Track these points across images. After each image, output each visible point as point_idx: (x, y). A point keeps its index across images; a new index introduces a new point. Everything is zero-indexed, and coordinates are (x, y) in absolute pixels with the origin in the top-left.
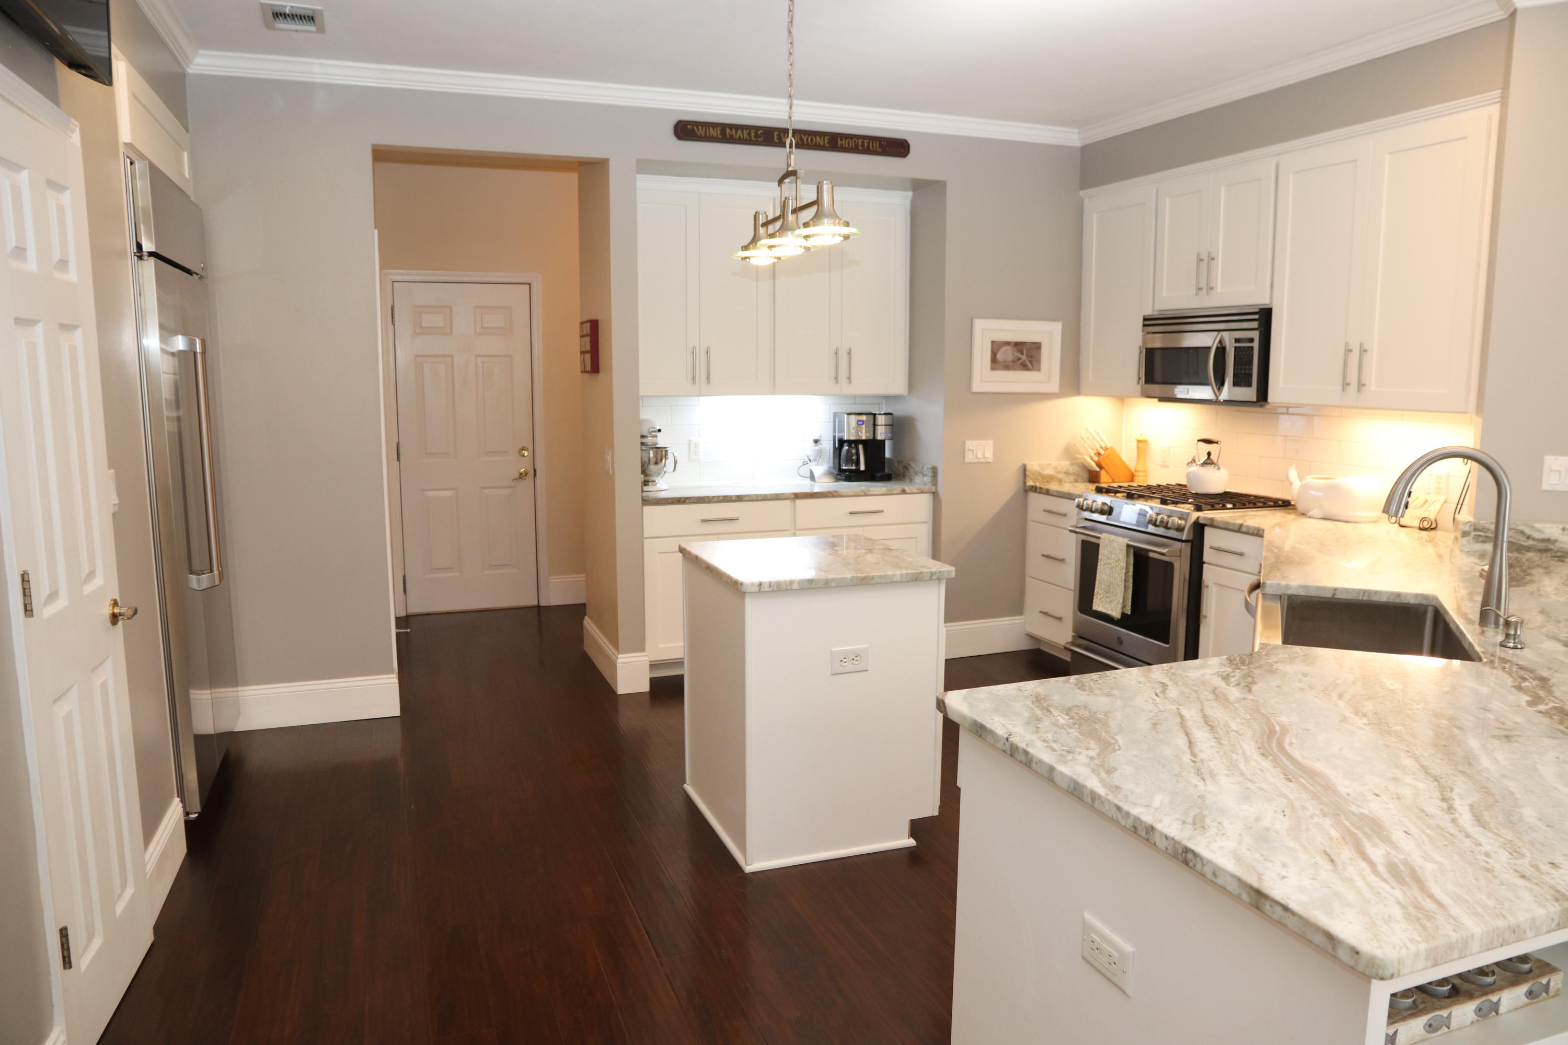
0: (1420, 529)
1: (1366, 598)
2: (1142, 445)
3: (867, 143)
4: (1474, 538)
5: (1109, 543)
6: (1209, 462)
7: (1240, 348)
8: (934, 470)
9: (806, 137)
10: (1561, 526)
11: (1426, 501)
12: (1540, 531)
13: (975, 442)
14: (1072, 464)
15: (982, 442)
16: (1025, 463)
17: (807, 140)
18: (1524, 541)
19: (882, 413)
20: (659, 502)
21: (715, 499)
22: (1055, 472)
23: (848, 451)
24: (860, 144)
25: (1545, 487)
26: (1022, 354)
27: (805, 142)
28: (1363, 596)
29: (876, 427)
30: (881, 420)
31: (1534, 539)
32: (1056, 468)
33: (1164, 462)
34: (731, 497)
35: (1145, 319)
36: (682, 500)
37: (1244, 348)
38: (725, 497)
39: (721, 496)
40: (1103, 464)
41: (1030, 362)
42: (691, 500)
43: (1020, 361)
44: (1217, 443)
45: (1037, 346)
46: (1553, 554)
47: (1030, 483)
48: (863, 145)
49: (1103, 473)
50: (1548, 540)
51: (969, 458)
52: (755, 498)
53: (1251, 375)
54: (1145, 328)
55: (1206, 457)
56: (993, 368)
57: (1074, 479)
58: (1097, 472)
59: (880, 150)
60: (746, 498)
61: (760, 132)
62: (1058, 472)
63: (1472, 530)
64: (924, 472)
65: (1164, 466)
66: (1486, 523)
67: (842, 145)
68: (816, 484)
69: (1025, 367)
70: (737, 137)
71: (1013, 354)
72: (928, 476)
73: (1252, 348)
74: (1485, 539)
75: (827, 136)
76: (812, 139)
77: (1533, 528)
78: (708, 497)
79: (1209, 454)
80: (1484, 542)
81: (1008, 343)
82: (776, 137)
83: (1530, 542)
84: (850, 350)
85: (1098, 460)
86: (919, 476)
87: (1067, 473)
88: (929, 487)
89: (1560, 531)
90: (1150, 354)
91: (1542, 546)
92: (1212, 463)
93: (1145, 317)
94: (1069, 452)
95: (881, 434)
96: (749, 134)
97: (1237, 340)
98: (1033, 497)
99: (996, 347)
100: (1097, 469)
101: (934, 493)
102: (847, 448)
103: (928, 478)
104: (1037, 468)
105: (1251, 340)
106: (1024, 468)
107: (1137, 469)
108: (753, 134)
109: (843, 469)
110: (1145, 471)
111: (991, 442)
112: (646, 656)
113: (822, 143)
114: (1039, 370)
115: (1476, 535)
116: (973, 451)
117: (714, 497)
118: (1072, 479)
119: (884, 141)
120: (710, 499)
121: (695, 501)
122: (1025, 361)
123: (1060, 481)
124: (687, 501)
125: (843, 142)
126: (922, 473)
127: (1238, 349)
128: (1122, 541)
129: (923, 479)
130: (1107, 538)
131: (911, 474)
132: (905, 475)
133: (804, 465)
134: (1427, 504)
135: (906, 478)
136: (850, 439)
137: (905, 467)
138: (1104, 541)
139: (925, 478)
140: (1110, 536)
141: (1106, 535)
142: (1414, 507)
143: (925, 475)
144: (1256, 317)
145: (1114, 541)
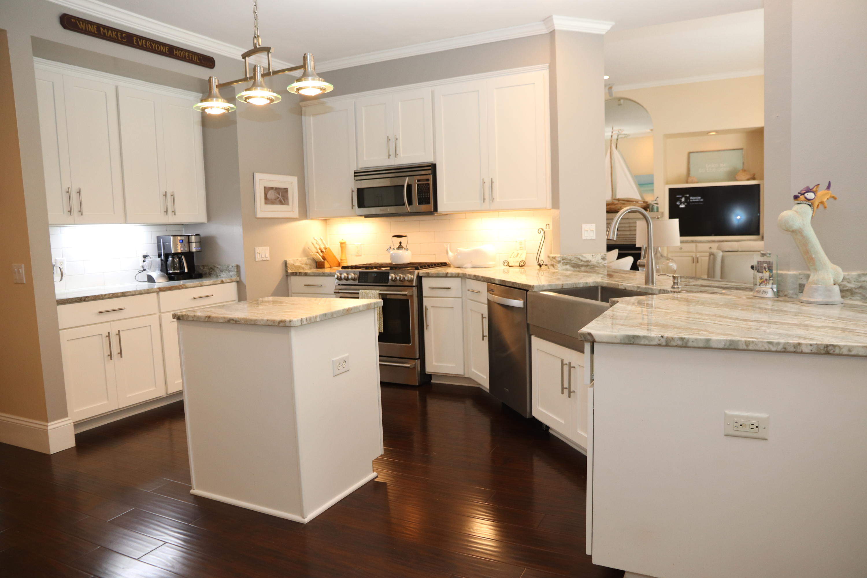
0: (520, 266)
1: (575, 287)
2: (343, 245)
3: (191, 55)
4: (563, 263)
5: (365, 295)
6: (400, 247)
7: (421, 184)
8: (238, 267)
9: (154, 44)
10: (591, 255)
12: (585, 257)
13: (260, 248)
14: (308, 259)
15: (264, 248)
16: (286, 259)
17: (155, 46)
18: (580, 263)
19: (195, 234)
20: (66, 302)
21: (107, 296)
22: (301, 264)
23: (173, 261)
24: (187, 55)
25: (584, 238)
26: (279, 195)
27: (154, 48)
28: (574, 285)
29: (190, 243)
30: (193, 239)
31: (583, 261)
32: (301, 262)
33: (358, 253)
34: (118, 293)
35: (355, 173)
36: (83, 299)
37: (423, 184)
38: (113, 294)
39: (111, 294)
40: (326, 257)
41: (284, 199)
42: (90, 298)
43: (279, 199)
44: (405, 236)
45: (286, 190)
46: (590, 267)
47: (290, 271)
48: (189, 57)
49: (326, 262)
50: (588, 261)
51: (258, 258)
52: (134, 293)
53: (429, 198)
54: (355, 177)
55: (399, 244)
56: (266, 203)
57: (310, 267)
58: (322, 262)
59: (199, 62)
60: (128, 294)
61: (124, 35)
62: (302, 264)
63: (561, 260)
64: (230, 269)
65: (358, 255)
66: (566, 256)
67: (176, 54)
68: (156, 284)
69: (281, 203)
70: (109, 35)
71: (275, 195)
72: (234, 271)
73: (429, 184)
74: (566, 263)
75: (167, 46)
76: (158, 47)
77: (582, 256)
78: (102, 295)
79: (400, 243)
80: (566, 265)
81: (272, 188)
82: (135, 41)
83: (582, 263)
84: (173, 192)
85: (323, 255)
86: (225, 272)
87: (306, 264)
88: (235, 278)
89: (591, 257)
90: (360, 192)
91: (586, 264)
92: (402, 248)
93: (355, 172)
94: (305, 252)
95: (194, 248)
96: (117, 35)
97: (418, 181)
98: (293, 279)
99: (267, 190)
100: (323, 260)
101: (237, 282)
102: (171, 259)
103: (234, 272)
104: (292, 262)
105: (428, 180)
106: (286, 263)
107: (342, 259)
108: (119, 36)
109: (170, 273)
110: (346, 260)
111: (268, 248)
112: (71, 419)
113: (164, 51)
114: (288, 204)
115: (563, 262)
116: (260, 253)
117: (106, 295)
118: (309, 268)
119: (201, 56)
120: (103, 296)
121: (93, 299)
122: (281, 199)
123: (303, 269)
124: (87, 299)
125: (177, 52)
126: (226, 270)
127: (420, 185)
128: (375, 292)
129: (227, 274)
130: (364, 292)
131: (217, 272)
132: (211, 273)
133: (139, 273)
134: (519, 255)
135: (212, 275)
136: (172, 252)
137: (211, 268)
138: (362, 294)
139: (229, 273)
140: (365, 290)
141: (362, 291)
142: (513, 257)
143: (229, 271)
144: (430, 168)
145: (369, 293)
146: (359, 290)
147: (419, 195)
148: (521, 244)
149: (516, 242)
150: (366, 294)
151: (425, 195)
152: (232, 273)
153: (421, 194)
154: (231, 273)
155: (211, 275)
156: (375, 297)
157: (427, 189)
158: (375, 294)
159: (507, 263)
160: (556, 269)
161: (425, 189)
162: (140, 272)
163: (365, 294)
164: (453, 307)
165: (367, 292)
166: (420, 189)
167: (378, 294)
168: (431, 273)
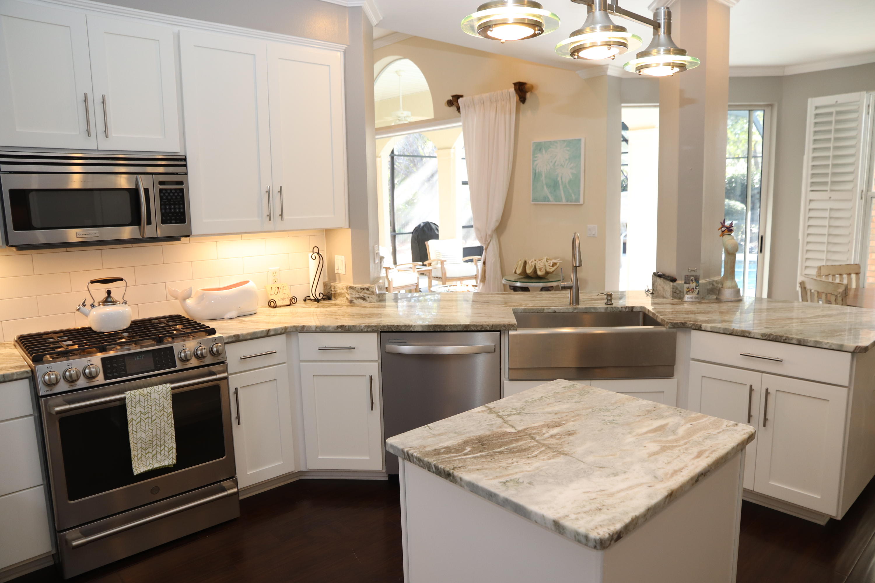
5: (142, 398)
6: (108, 300)
7: (166, 190)
37: (171, 190)
44: (121, 280)
53: (184, 214)
55: (105, 296)
73: (182, 190)
79: (109, 292)
92: (113, 301)
97: (161, 183)
105: (180, 183)
127: (164, 191)
128: (164, 388)
130: (138, 393)
134: (281, 291)
138: (133, 399)
140: (140, 390)
141: (132, 392)
144: (183, 163)
145: (150, 393)
146: (123, 392)
147: (163, 207)
148: (275, 276)
149: (268, 272)
150: (144, 396)
151: (175, 208)
153: (168, 207)
156: (165, 396)
157: (178, 197)
158: (165, 392)
159: (273, 302)
160: (370, 302)
163: (141, 396)
164: (276, 380)
165: (146, 393)
166: (164, 197)
167: (171, 389)
168: (242, 334)
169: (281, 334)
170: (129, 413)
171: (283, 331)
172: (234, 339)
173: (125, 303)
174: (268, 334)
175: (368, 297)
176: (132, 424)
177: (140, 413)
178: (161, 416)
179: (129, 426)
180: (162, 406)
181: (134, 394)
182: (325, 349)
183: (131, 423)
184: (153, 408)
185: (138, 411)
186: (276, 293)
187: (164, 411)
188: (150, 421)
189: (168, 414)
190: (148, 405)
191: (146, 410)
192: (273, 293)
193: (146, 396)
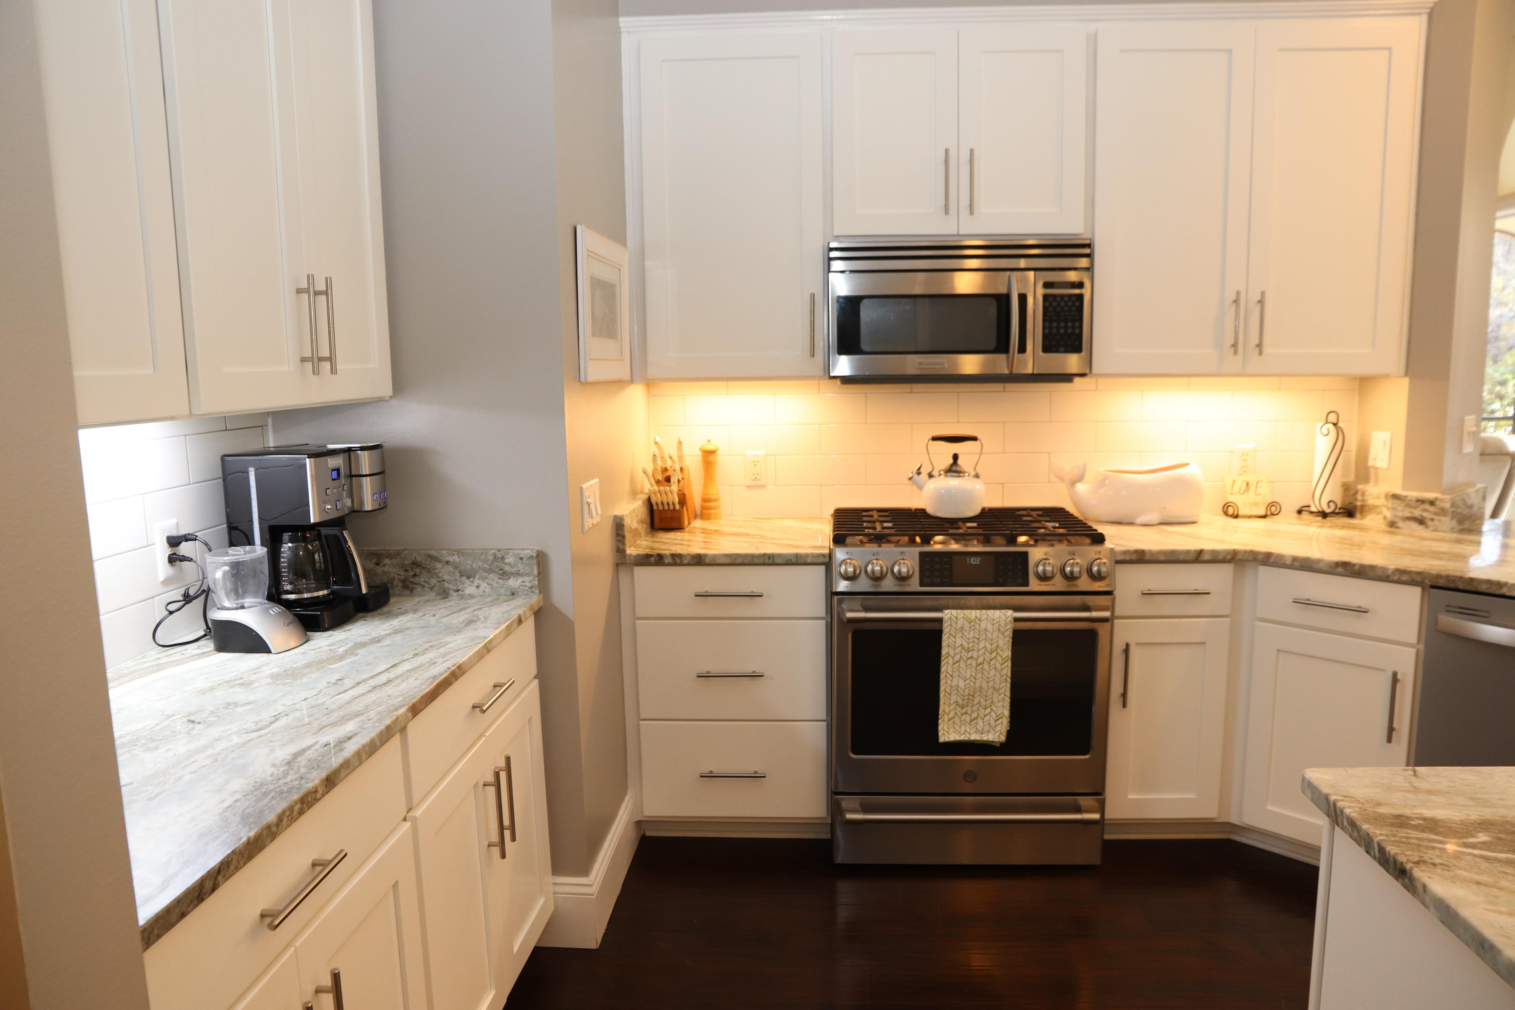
0: (1263, 517)
2: (710, 458)
5: (967, 626)
7: (1054, 296)
8: (541, 560)
11: (1248, 484)
13: (589, 485)
14: (643, 504)
15: (593, 484)
16: (619, 513)
19: (368, 444)
21: (285, 822)
22: (638, 521)
23: (296, 552)
26: (606, 305)
29: (357, 480)
30: (366, 462)
32: (638, 516)
33: (755, 479)
34: (315, 791)
35: (832, 250)
37: (1062, 296)
38: (303, 800)
39: (297, 803)
40: (686, 495)
41: (611, 320)
43: (607, 319)
44: (974, 439)
45: (613, 292)
47: (631, 550)
51: (587, 519)
52: (357, 763)
53: (1080, 336)
54: (830, 263)
56: (593, 333)
58: (674, 510)
60: (343, 774)
64: (507, 568)
65: (755, 486)
69: (608, 331)
71: (602, 305)
72: (528, 575)
74: (1454, 515)
77: (1468, 495)
78: (269, 827)
79: (955, 457)
80: (1453, 518)
81: (599, 283)
84: (329, 280)
86: (484, 579)
88: (535, 599)
92: (961, 471)
93: (833, 246)
95: (371, 495)
97: (1047, 285)
99: (593, 289)
100: (678, 506)
101: (538, 611)
102: (291, 545)
103: (526, 579)
104: (629, 521)
106: (618, 525)
107: (708, 497)
109: (291, 601)
111: (598, 482)
114: (616, 337)
116: (589, 503)
117: (281, 818)
118: (644, 531)
120: (275, 827)
126: (490, 571)
127: (1051, 299)
128: (1002, 615)
129: (494, 584)
130: (962, 615)
131: (445, 577)
132: (412, 583)
133: (171, 613)
134: (1252, 488)
135: (419, 589)
136: (312, 521)
137: (415, 564)
138: (954, 624)
139: (501, 582)
140: (965, 611)
141: (954, 612)
142: (1239, 492)
143: (504, 575)
144: (1087, 251)
145: (980, 620)
146: (939, 609)
147: (1047, 324)
148: (1245, 460)
149: (1232, 452)
150: (970, 623)
151: (1066, 328)
152: (520, 580)
153: (1055, 325)
154: (513, 583)
155: (412, 590)
156: (1002, 629)
157: (1074, 309)
158: (1003, 623)
159: (1234, 508)
160: (1435, 530)
161: (1066, 309)
162: (172, 607)
163: (965, 622)
164: (1204, 643)
165: (973, 617)
166: (1051, 309)
167: (1013, 620)
168: (1150, 551)
169: (1224, 561)
170: (944, 644)
171: (1229, 557)
172: (1134, 557)
173: (977, 476)
174: (1200, 558)
175: (1432, 520)
176: (947, 663)
177: (960, 648)
178: (991, 660)
179: (942, 663)
180: (996, 644)
181: (955, 615)
182: (1308, 603)
183: (947, 660)
184: (982, 645)
185: (958, 644)
186: (1242, 492)
187: (997, 653)
188: (974, 664)
189: (1003, 660)
190: (974, 637)
191: (971, 645)
192: (1236, 490)
193: (973, 623)
